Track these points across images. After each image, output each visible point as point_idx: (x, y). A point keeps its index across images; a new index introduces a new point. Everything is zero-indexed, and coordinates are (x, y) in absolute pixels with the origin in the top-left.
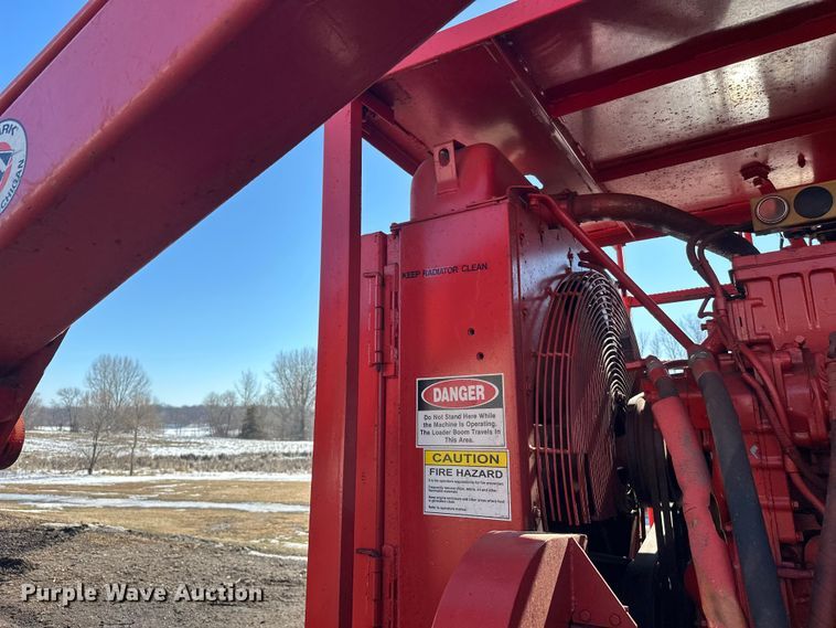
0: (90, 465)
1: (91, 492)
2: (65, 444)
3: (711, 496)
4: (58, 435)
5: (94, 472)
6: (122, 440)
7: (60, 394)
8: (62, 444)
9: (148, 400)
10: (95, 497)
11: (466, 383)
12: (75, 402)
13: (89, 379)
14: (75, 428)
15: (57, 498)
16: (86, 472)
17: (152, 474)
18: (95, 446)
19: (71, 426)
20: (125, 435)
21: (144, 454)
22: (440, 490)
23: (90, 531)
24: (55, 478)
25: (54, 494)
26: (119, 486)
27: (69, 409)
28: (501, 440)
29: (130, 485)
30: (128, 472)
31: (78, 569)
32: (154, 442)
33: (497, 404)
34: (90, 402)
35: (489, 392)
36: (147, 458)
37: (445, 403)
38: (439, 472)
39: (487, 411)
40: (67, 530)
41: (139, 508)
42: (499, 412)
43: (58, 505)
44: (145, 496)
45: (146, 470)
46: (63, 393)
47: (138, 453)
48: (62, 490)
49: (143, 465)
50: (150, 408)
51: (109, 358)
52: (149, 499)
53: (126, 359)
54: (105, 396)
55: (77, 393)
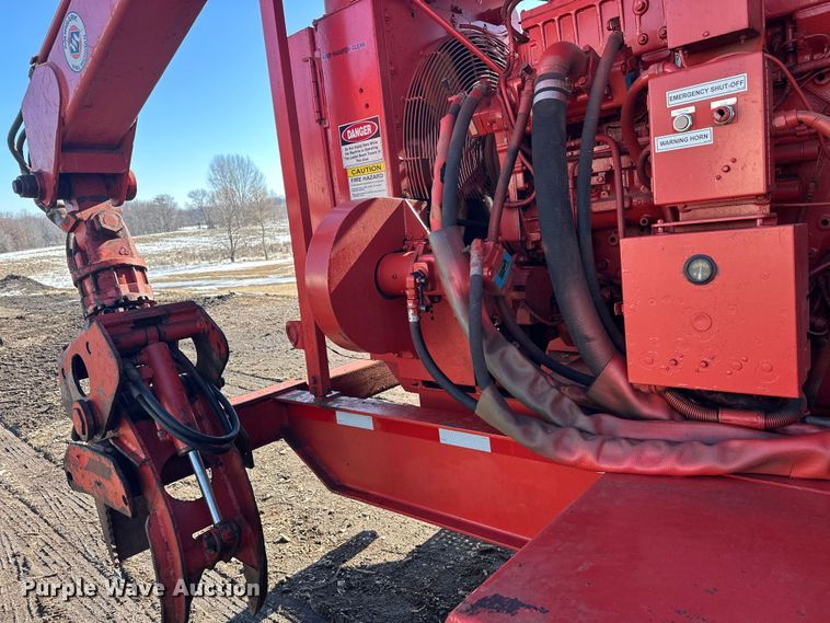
0: (231, 255)
1: (237, 275)
2: (207, 239)
3: (445, 164)
4: (199, 233)
5: (236, 260)
6: (252, 232)
7: (190, 196)
8: (204, 239)
9: (265, 194)
10: (241, 279)
11: (362, 125)
12: (205, 202)
13: (211, 180)
14: (211, 225)
15: (211, 282)
16: (230, 260)
17: (285, 258)
18: (231, 238)
19: (207, 224)
20: (254, 227)
21: (274, 242)
22: (357, 190)
23: (238, 297)
24: (205, 267)
25: (208, 279)
26: (258, 269)
27: (201, 209)
28: (381, 156)
29: (268, 268)
30: (264, 258)
31: (232, 319)
32: (280, 231)
33: (377, 135)
34: (217, 201)
35: (373, 128)
36: (278, 245)
37: (353, 139)
38: (356, 180)
39: (373, 140)
40: (219, 297)
41: (277, 284)
42: (379, 139)
43: (213, 287)
44: (281, 275)
45: (278, 254)
46: (193, 195)
47: (269, 241)
48: (214, 276)
49: (276, 250)
50: (269, 201)
51: (222, 157)
52: (285, 277)
53: (238, 157)
54: (228, 194)
55: (204, 194)
